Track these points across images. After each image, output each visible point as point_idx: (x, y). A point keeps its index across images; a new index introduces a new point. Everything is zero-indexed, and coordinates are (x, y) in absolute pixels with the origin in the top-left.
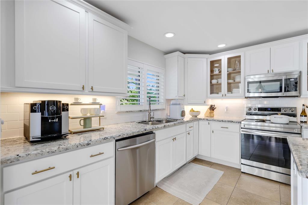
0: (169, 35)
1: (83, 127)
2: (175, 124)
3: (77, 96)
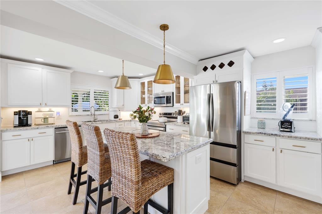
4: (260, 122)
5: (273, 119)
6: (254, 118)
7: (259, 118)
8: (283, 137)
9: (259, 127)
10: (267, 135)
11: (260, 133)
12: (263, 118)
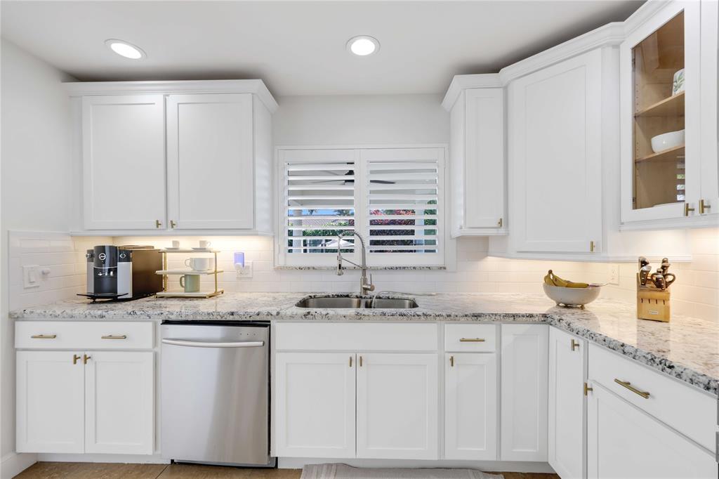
0: (363, 47)
1: (183, 289)
2: (358, 314)
3: (175, 239)
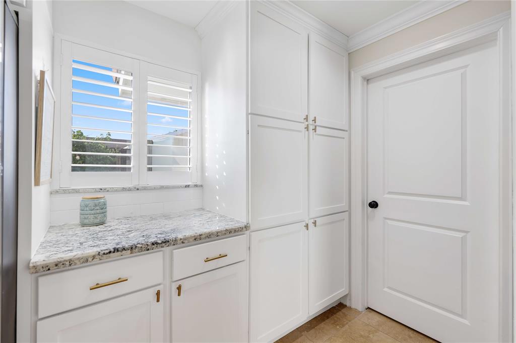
4: (91, 203)
5: (124, 189)
6: (66, 192)
7: (85, 191)
8: (183, 243)
9: (86, 221)
10: (141, 249)
11: (116, 250)
12: (96, 191)
